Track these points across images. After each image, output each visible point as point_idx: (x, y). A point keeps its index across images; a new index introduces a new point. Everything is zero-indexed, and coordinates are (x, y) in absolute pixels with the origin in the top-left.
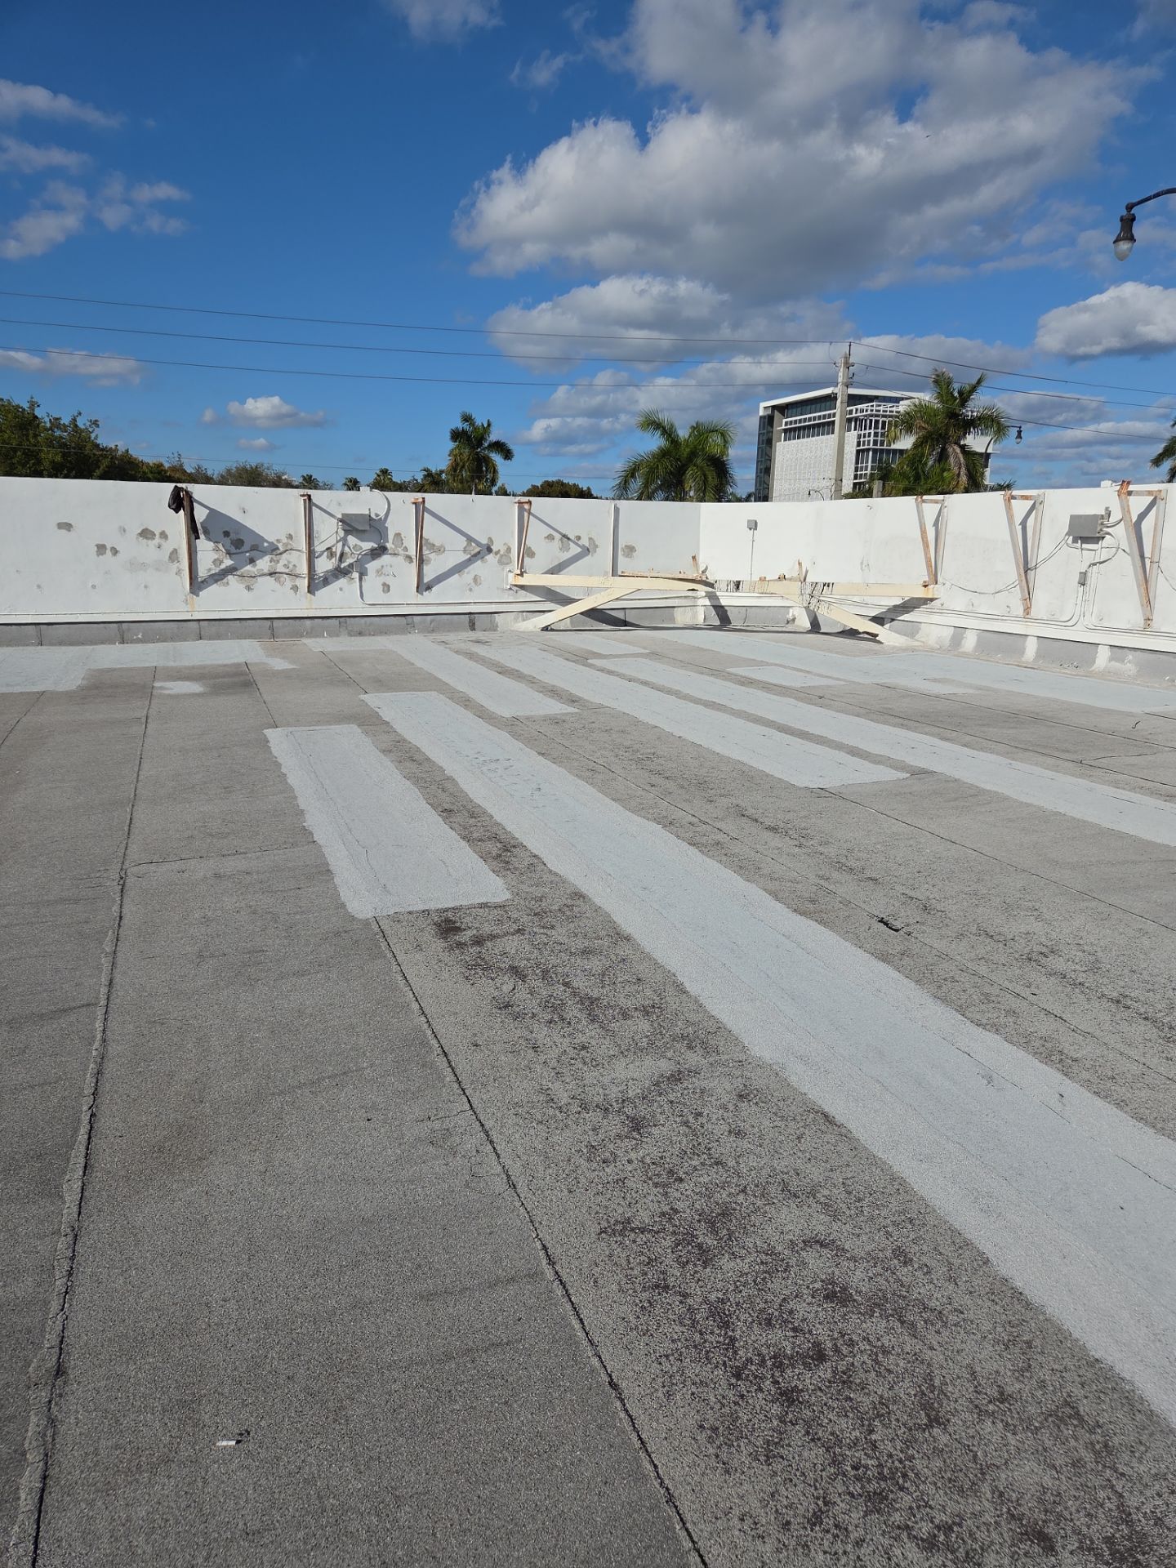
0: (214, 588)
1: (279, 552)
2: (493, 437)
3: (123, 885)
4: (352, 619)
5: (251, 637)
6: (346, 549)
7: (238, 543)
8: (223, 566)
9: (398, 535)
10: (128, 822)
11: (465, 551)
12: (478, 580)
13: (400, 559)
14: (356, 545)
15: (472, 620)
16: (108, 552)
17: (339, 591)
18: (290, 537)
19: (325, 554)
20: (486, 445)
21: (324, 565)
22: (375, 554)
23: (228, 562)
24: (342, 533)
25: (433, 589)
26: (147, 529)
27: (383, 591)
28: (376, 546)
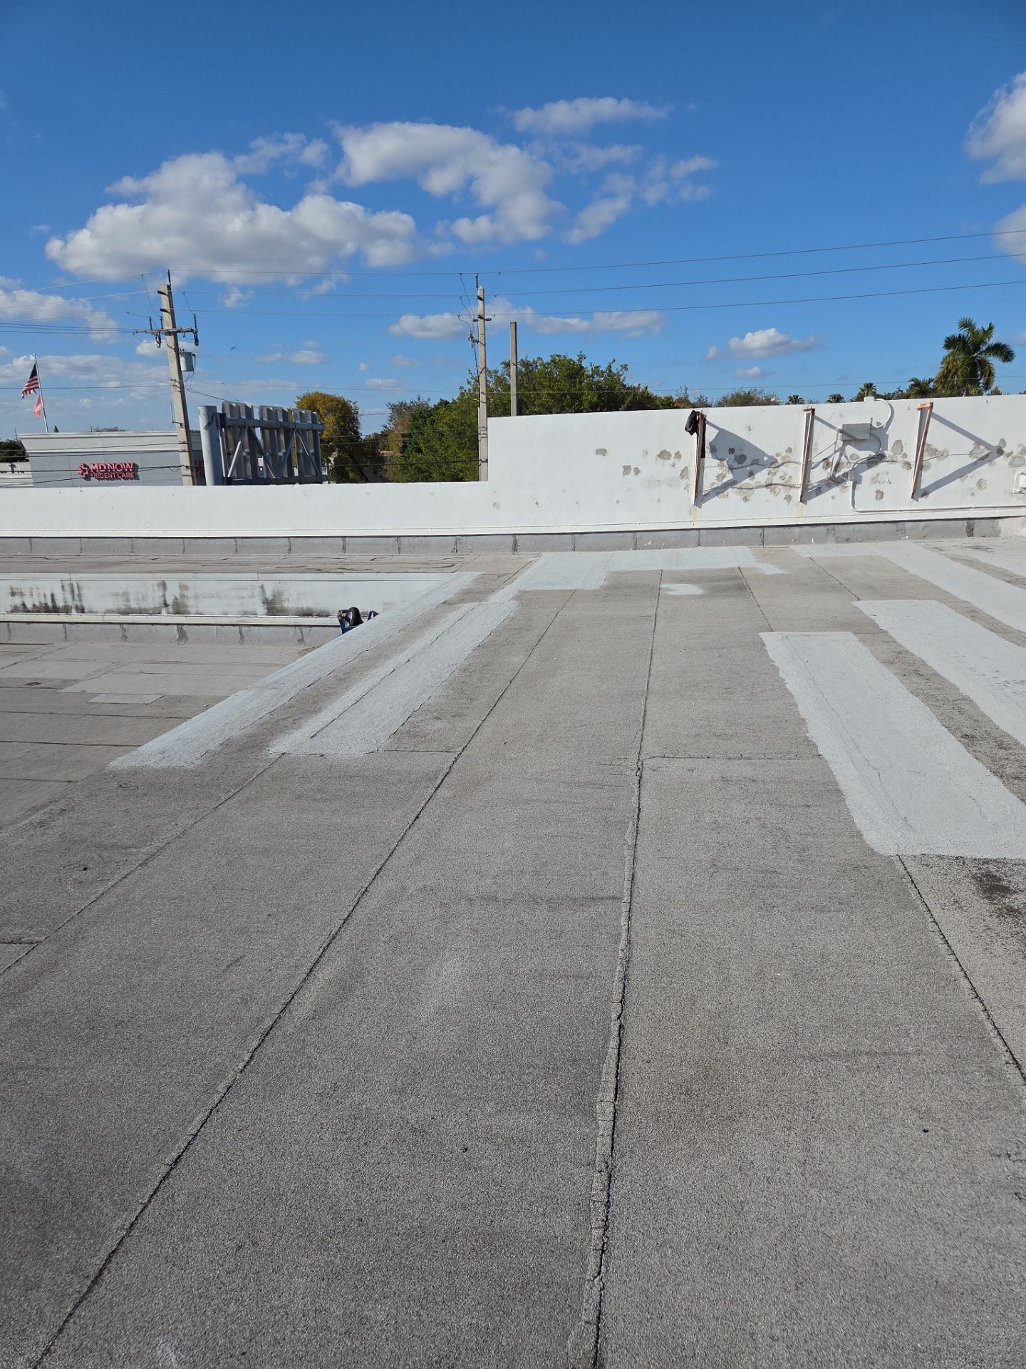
0: (715, 499)
1: (777, 465)
2: (992, 341)
3: (641, 777)
4: (840, 526)
5: (742, 544)
6: (843, 458)
7: (741, 459)
8: (725, 480)
9: (898, 442)
10: (643, 713)
11: (971, 454)
12: (983, 484)
13: (898, 466)
14: (853, 454)
15: (970, 526)
16: (632, 472)
17: (830, 499)
18: (790, 450)
19: (822, 464)
20: (984, 348)
21: (819, 475)
22: (871, 463)
23: (729, 477)
24: (840, 444)
25: (930, 495)
26: (665, 451)
27: (876, 498)
28: (874, 454)
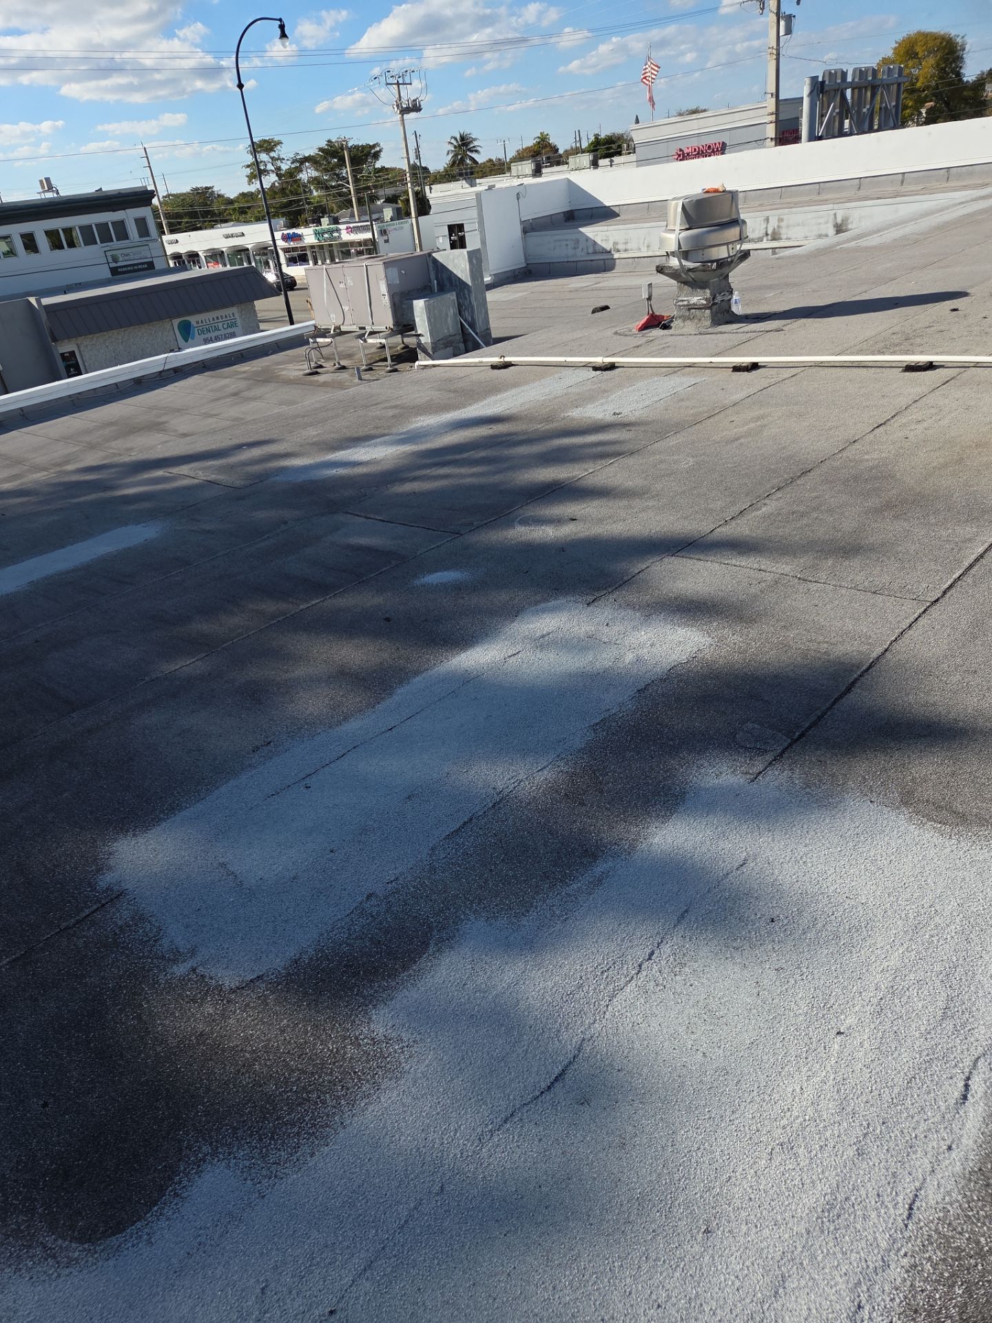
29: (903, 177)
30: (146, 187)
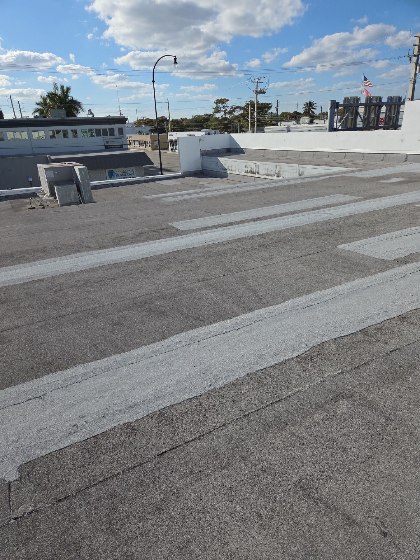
29: (345, 154)
30: (125, 116)
